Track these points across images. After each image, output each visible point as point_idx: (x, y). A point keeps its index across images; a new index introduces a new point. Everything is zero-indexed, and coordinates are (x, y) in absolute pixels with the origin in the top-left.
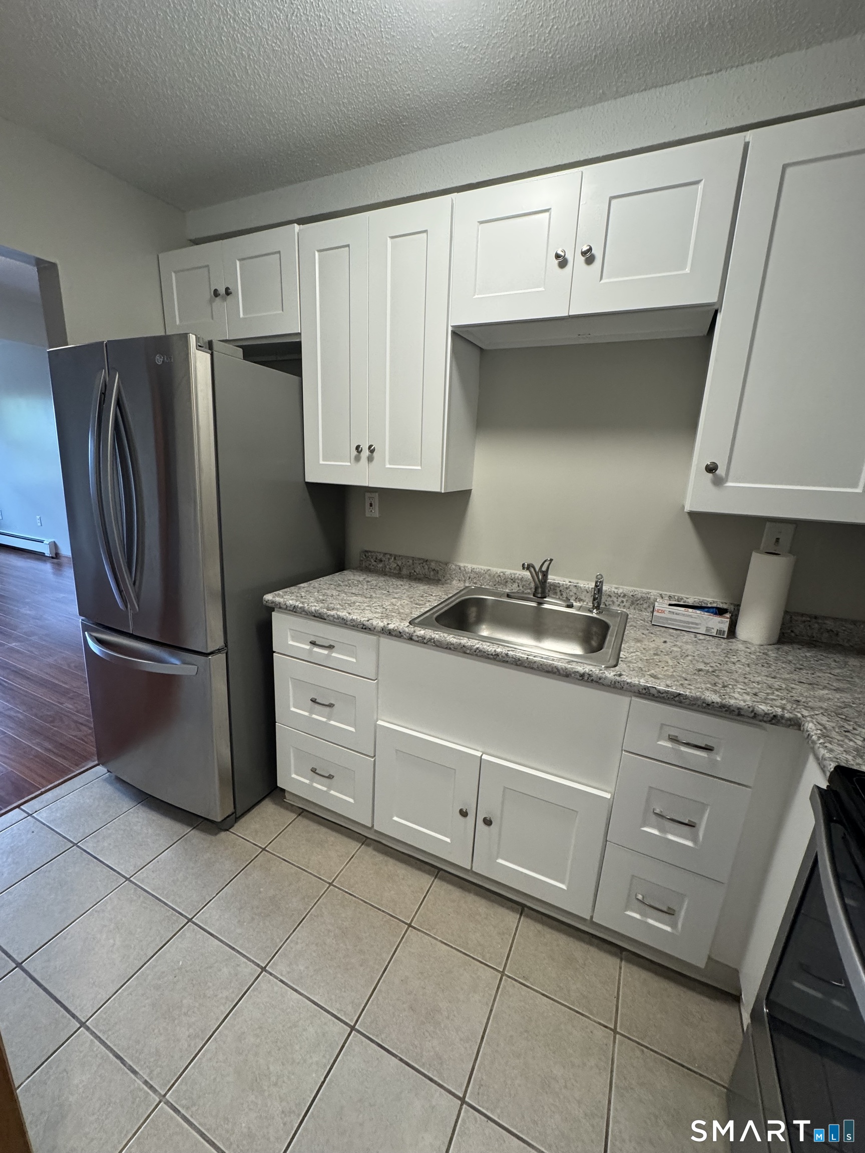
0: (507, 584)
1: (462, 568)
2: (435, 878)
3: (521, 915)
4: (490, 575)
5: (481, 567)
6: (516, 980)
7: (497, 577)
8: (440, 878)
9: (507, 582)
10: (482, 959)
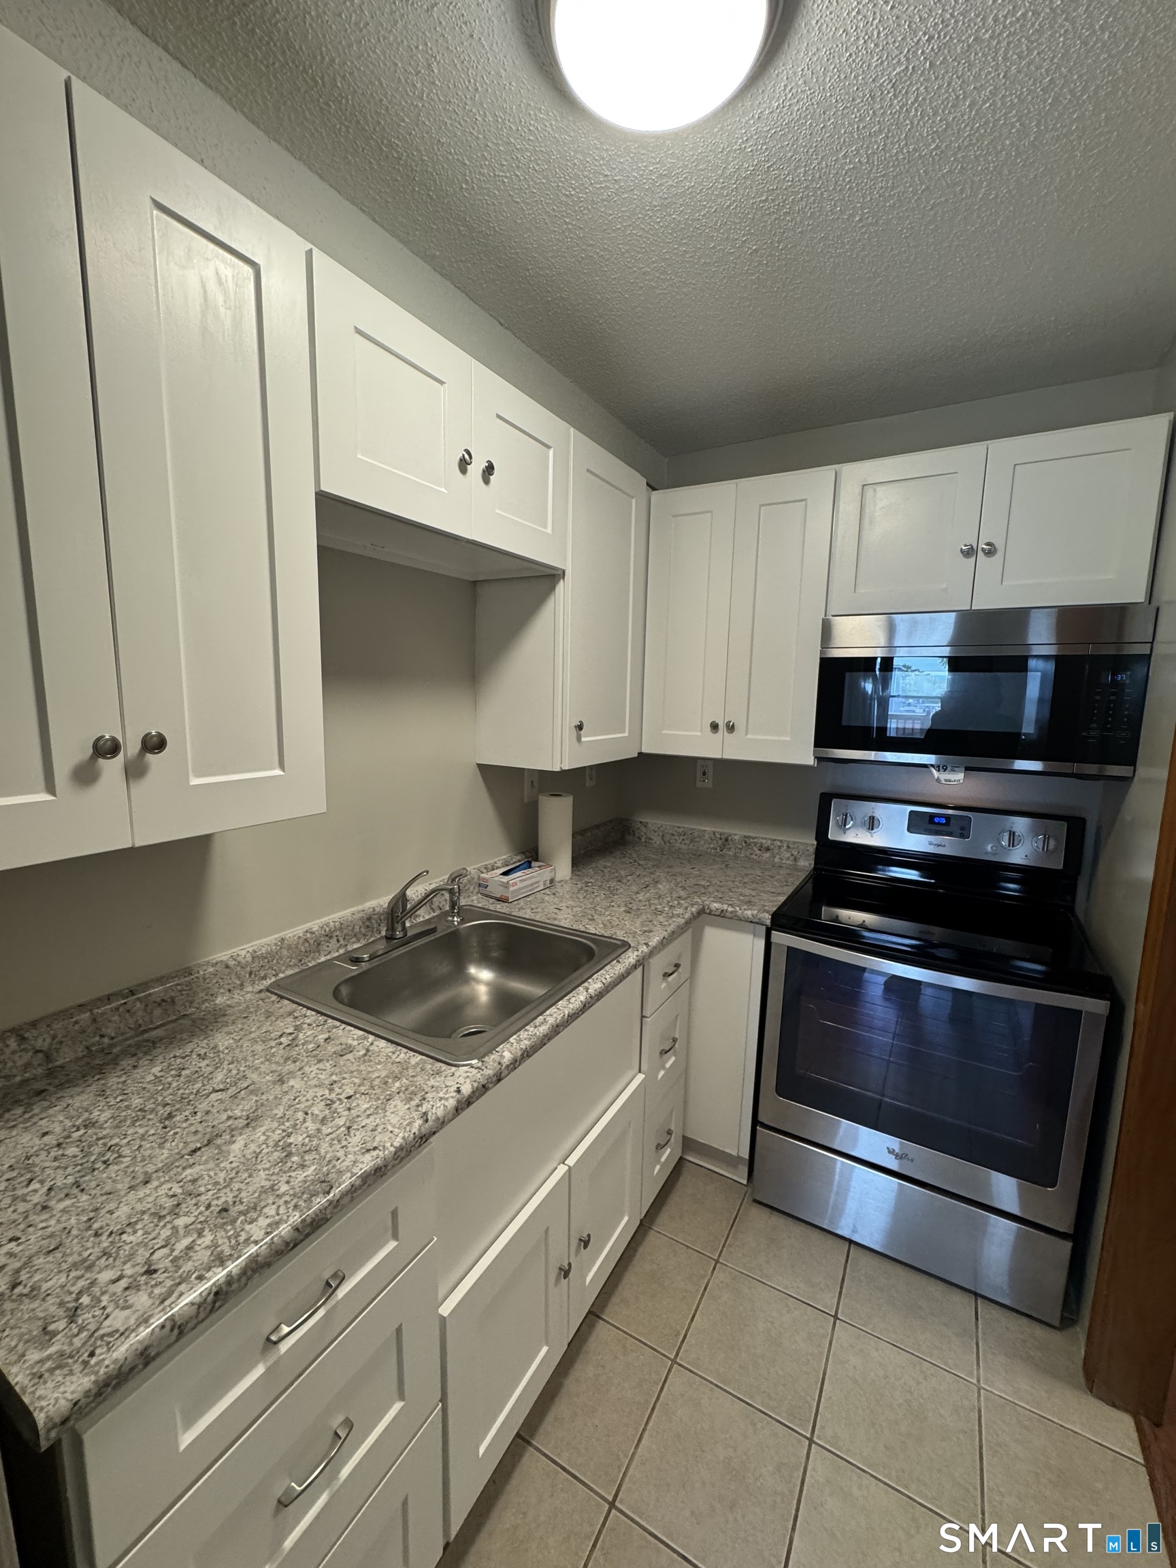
0: (320, 947)
1: (232, 963)
2: (529, 1443)
3: (600, 1318)
4: (289, 948)
5: (265, 942)
6: (680, 1348)
7: (303, 943)
8: (532, 1436)
9: (319, 944)
10: (658, 1385)
